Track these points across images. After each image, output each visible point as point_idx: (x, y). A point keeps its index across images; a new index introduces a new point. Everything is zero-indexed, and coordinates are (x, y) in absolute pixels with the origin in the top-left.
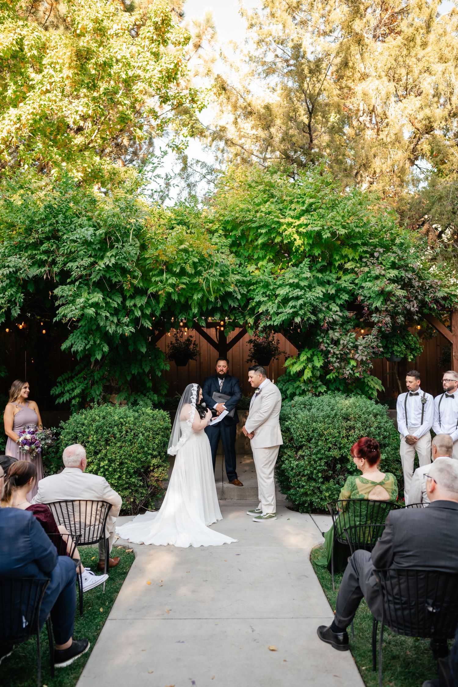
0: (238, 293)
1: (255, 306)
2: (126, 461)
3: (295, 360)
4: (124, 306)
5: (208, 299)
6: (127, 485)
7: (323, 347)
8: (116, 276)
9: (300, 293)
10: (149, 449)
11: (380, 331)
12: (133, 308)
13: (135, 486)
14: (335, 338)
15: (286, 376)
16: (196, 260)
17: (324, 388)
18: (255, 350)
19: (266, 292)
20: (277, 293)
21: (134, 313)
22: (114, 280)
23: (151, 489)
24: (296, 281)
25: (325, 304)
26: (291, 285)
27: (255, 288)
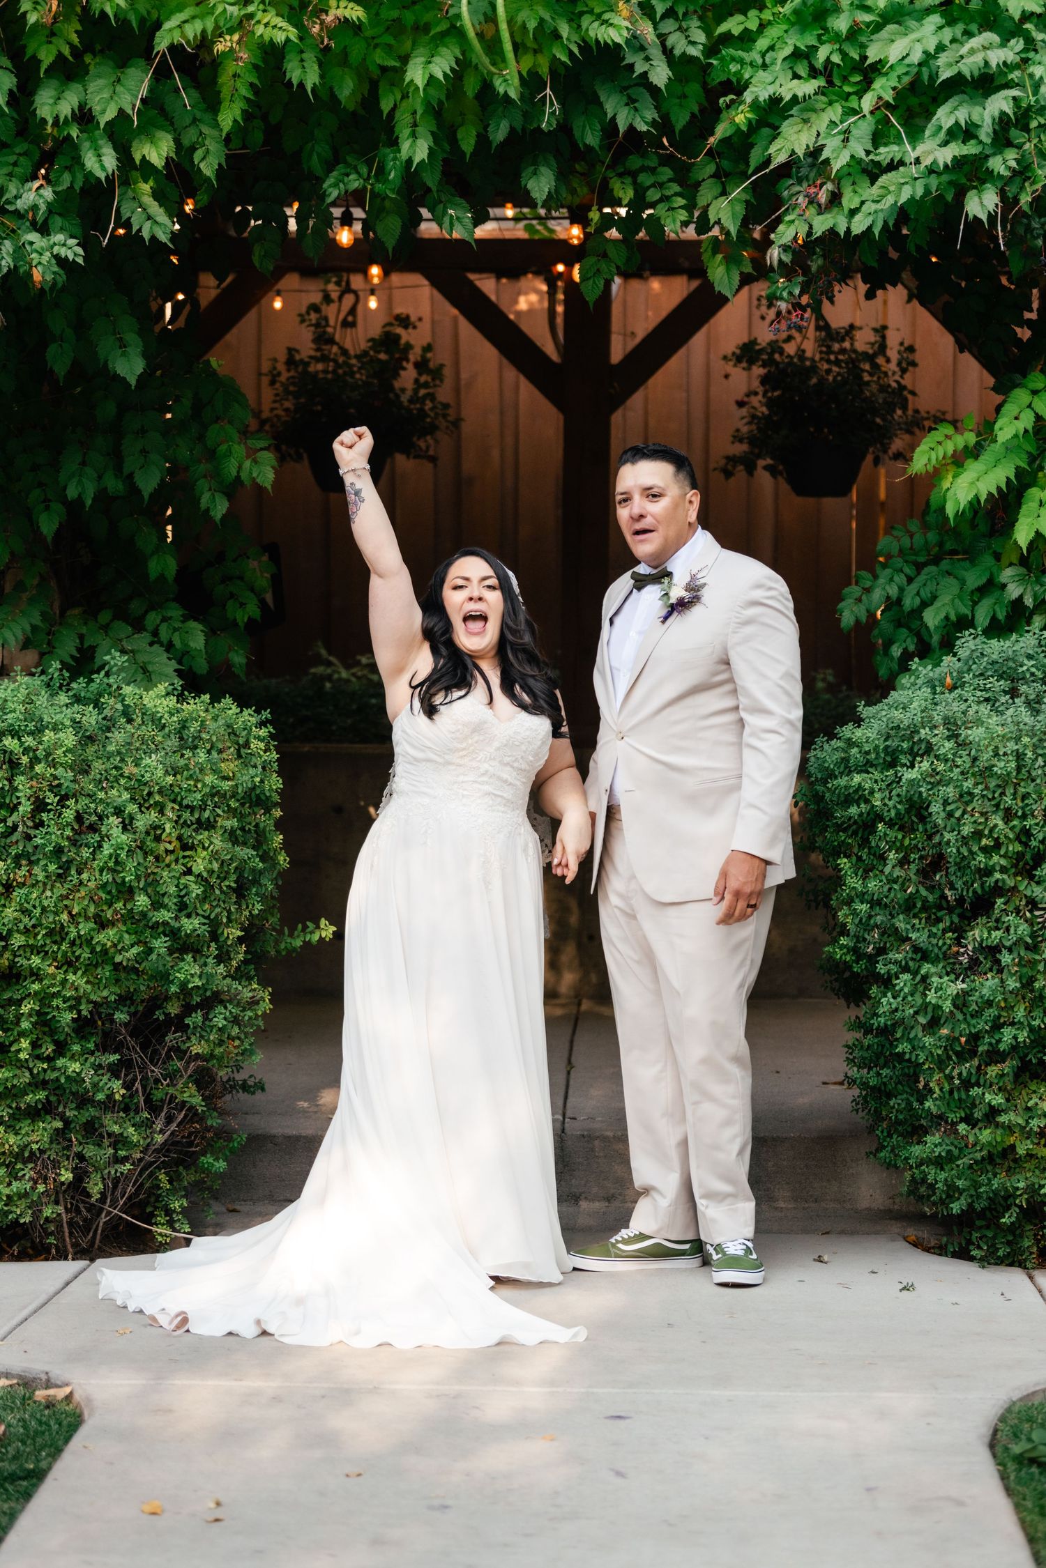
0: (656, 53)
1: (753, 128)
2: (36, 961)
3: (971, 438)
5: (487, 87)
6: (41, 1095)
9: (997, 57)
10: (157, 905)
12: (74, 132)
13: (83, 1101)
15: (925, 527)
18: (770, 403)
19: (814, 49)
20: (873, 54)
21: (77, 161)
23: (169, 1120)
27: (753, 25)
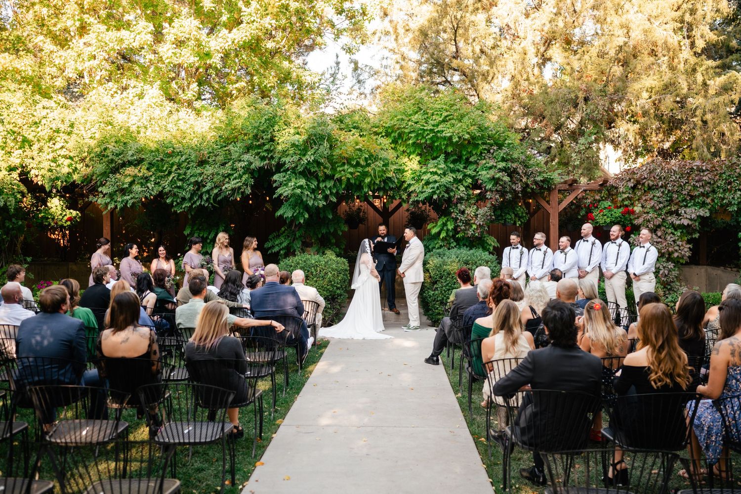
0: (395, 178)
1: (407, 187)
3: (435, 224)
4: (318, 187)
5: (374, 182)
7: (453, 215)
8: (314, 167)
9: (437, 179)
10: (334, 283)
11: (492, 204)
12: (325, 189)
14: (462, 209)
15: (430, 235)
16: (367, 156)
17: (455, 244)
18: (411, 217)
20: (422, 178)
21: (325, 192)
22: (313, 170)
24: (435, 170)
25: (455, 185)
26: (431, 173)
